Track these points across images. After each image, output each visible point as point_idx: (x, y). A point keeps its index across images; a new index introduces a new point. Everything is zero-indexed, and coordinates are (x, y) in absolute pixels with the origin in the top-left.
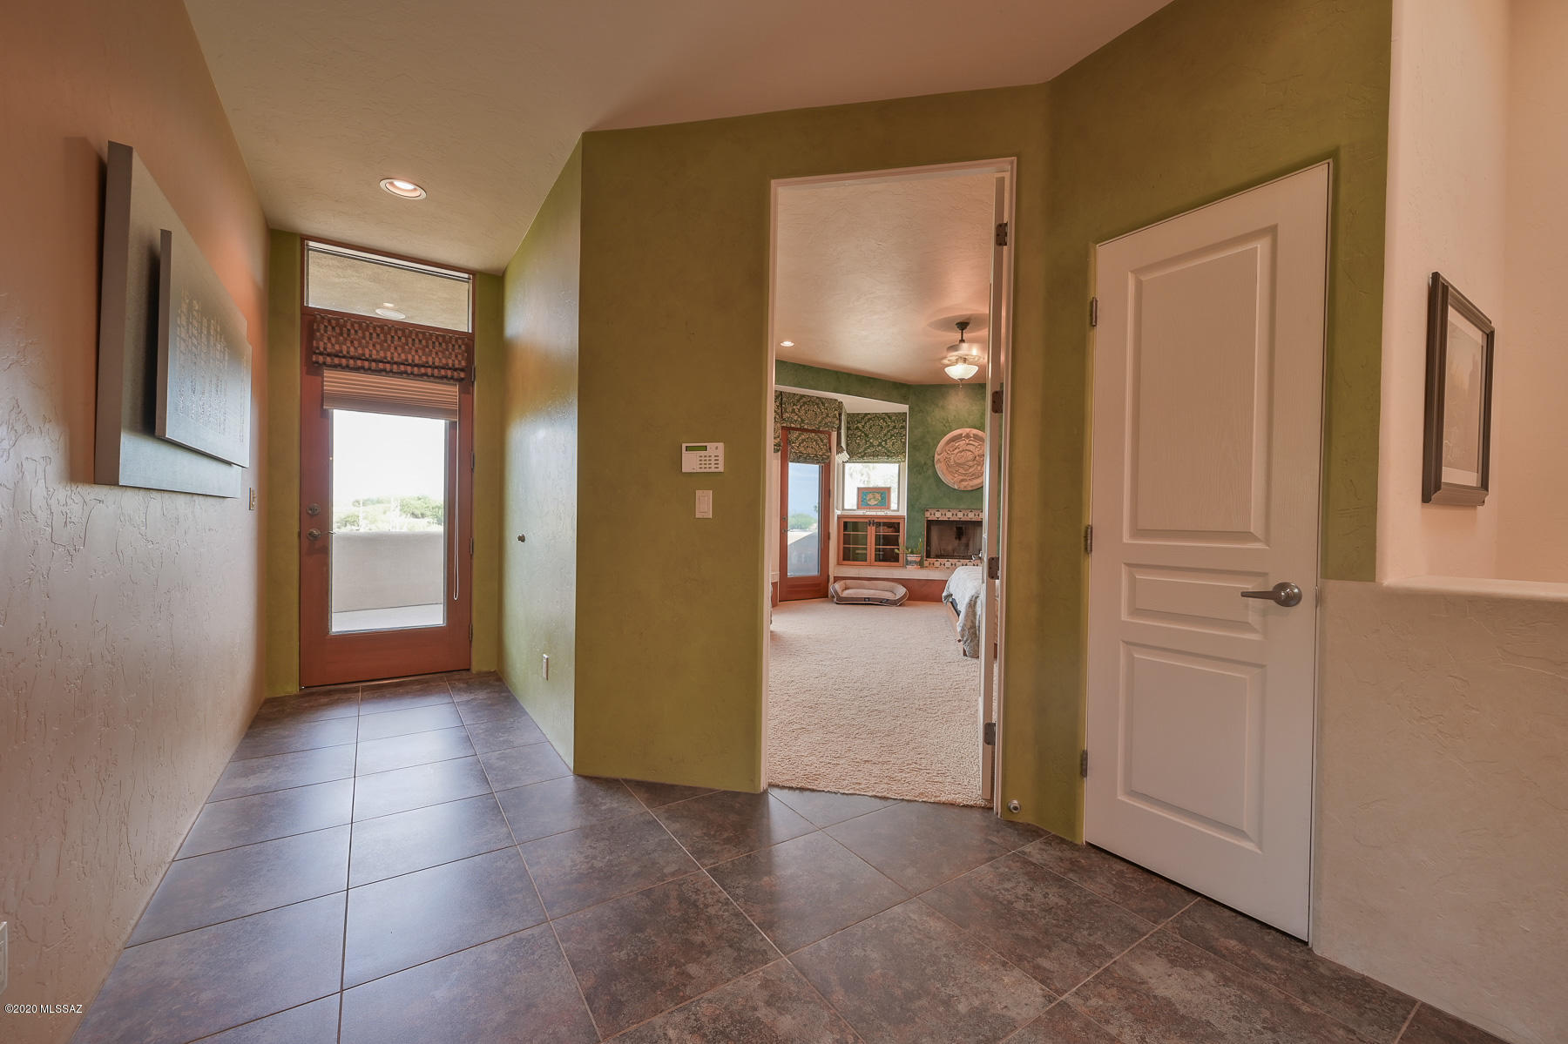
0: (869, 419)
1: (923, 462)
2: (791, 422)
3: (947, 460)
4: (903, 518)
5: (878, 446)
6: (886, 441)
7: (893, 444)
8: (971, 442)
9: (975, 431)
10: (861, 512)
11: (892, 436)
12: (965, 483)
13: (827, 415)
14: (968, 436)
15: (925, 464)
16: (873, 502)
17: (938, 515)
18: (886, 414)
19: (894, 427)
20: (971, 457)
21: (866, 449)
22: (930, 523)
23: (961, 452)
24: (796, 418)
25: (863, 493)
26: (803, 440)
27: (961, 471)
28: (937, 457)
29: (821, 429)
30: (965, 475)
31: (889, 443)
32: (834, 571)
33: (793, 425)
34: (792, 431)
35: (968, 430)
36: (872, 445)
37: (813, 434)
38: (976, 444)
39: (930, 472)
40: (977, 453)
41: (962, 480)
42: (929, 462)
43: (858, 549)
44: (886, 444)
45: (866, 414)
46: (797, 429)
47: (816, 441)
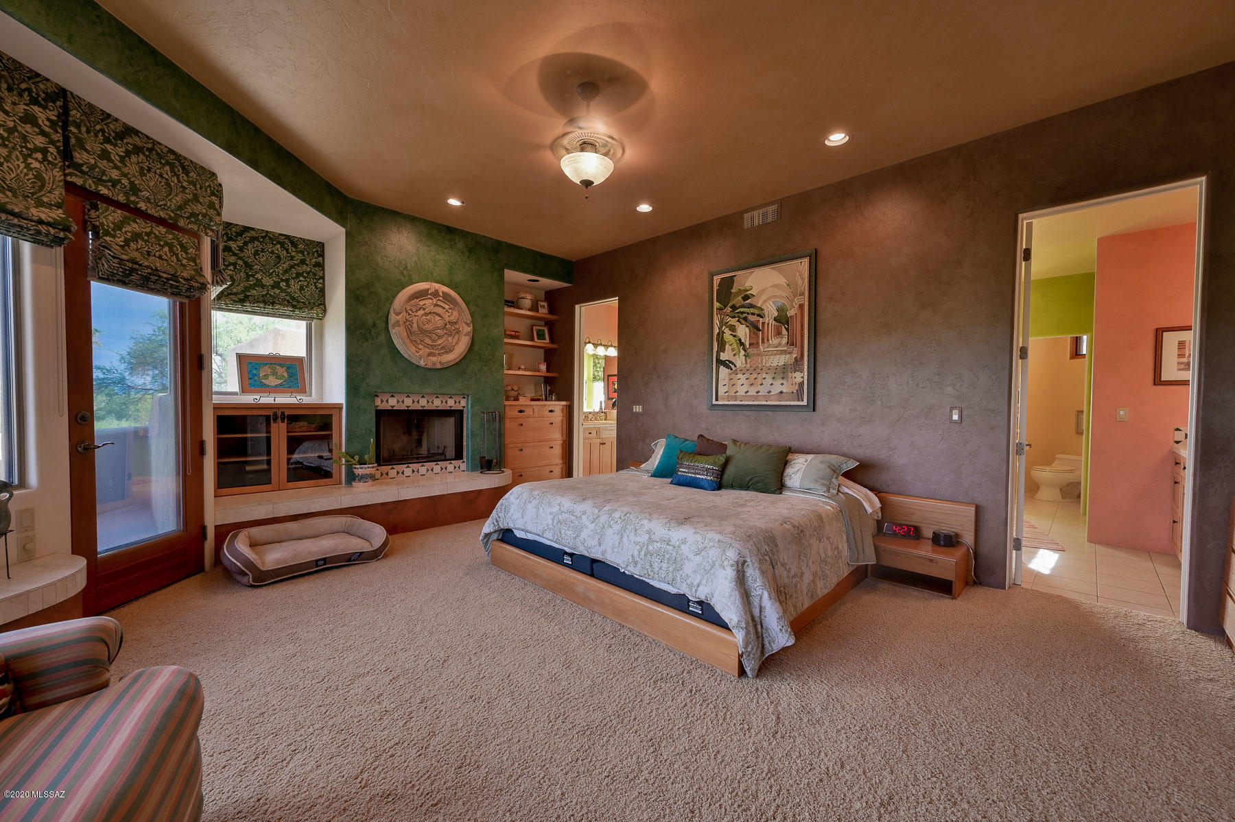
0: (253, 239)
1: (370, 322)
2: (100, 181)
3: (408, 325)
4: (338, 407)
5: (273, 287)
6: (287, 281)
7: (302, 289)
8: (440, 303)
9: (446, 289)
10: (249, 399)
11: (298, 275)
12: (434, 359)
13: (196, 198)
14: (436, 294)
15: (374, 325)
16: (272, 381)
17: (392, 403)
18: (287, 237)
19: (303, 262)
20: (440, 323)
21: (247, 289)
22: (380, 414)
23: (426, 314)
24: (115, 174)
25: (250, 366)
26: (136, 236)
27: (428, 341)
28: (393, 318)
29: (181, 223)
30: (433, 347)
31: (294, 287)
32: (215, 512)
33: (104, 191)
34: (101, 205)
35: (437, 286)
36: (259, 283)
37: (163, 230)
38: (447, 307)
39: (382, 338)
40: (447, 319)
41: (430, 354)
42: (381, 324)
43: (246, 462)
44: (288, 285)
45: (246, 229)
46: (118, 205)
47: (171, 246)
